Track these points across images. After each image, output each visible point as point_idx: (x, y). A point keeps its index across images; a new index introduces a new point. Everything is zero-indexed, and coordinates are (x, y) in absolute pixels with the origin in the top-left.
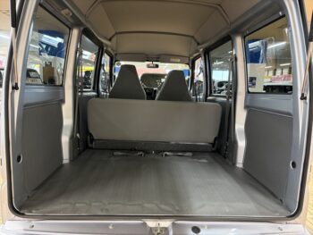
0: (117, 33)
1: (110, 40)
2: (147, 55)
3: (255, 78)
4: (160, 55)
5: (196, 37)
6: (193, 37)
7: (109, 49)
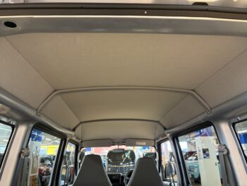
0: (81, 123)
1: (74, 130)
2: (112, 140)
3: (207, 150)
4: (125, 139)
5: (161, 122)
6: (158, 122)
7: (74, 139)
